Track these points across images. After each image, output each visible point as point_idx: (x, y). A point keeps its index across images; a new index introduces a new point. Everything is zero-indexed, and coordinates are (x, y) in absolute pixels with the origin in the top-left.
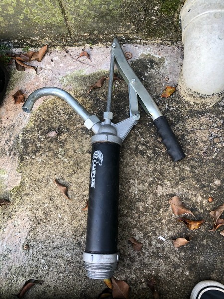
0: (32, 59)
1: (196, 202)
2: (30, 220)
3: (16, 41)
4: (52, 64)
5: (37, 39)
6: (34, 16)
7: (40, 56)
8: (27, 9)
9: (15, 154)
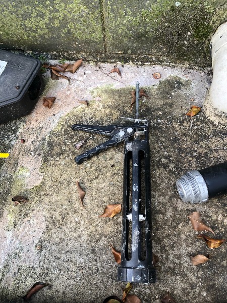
0: (66, 70)
1: (217, 220)
2: (46, 220)
3: (55, 53)
4: (85, 76)
5: (74, 52)
6: (76, 32)
7: (74, 68)
8: (72, 24)
9: (39, 155)
